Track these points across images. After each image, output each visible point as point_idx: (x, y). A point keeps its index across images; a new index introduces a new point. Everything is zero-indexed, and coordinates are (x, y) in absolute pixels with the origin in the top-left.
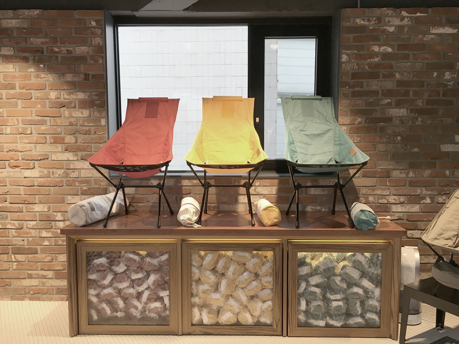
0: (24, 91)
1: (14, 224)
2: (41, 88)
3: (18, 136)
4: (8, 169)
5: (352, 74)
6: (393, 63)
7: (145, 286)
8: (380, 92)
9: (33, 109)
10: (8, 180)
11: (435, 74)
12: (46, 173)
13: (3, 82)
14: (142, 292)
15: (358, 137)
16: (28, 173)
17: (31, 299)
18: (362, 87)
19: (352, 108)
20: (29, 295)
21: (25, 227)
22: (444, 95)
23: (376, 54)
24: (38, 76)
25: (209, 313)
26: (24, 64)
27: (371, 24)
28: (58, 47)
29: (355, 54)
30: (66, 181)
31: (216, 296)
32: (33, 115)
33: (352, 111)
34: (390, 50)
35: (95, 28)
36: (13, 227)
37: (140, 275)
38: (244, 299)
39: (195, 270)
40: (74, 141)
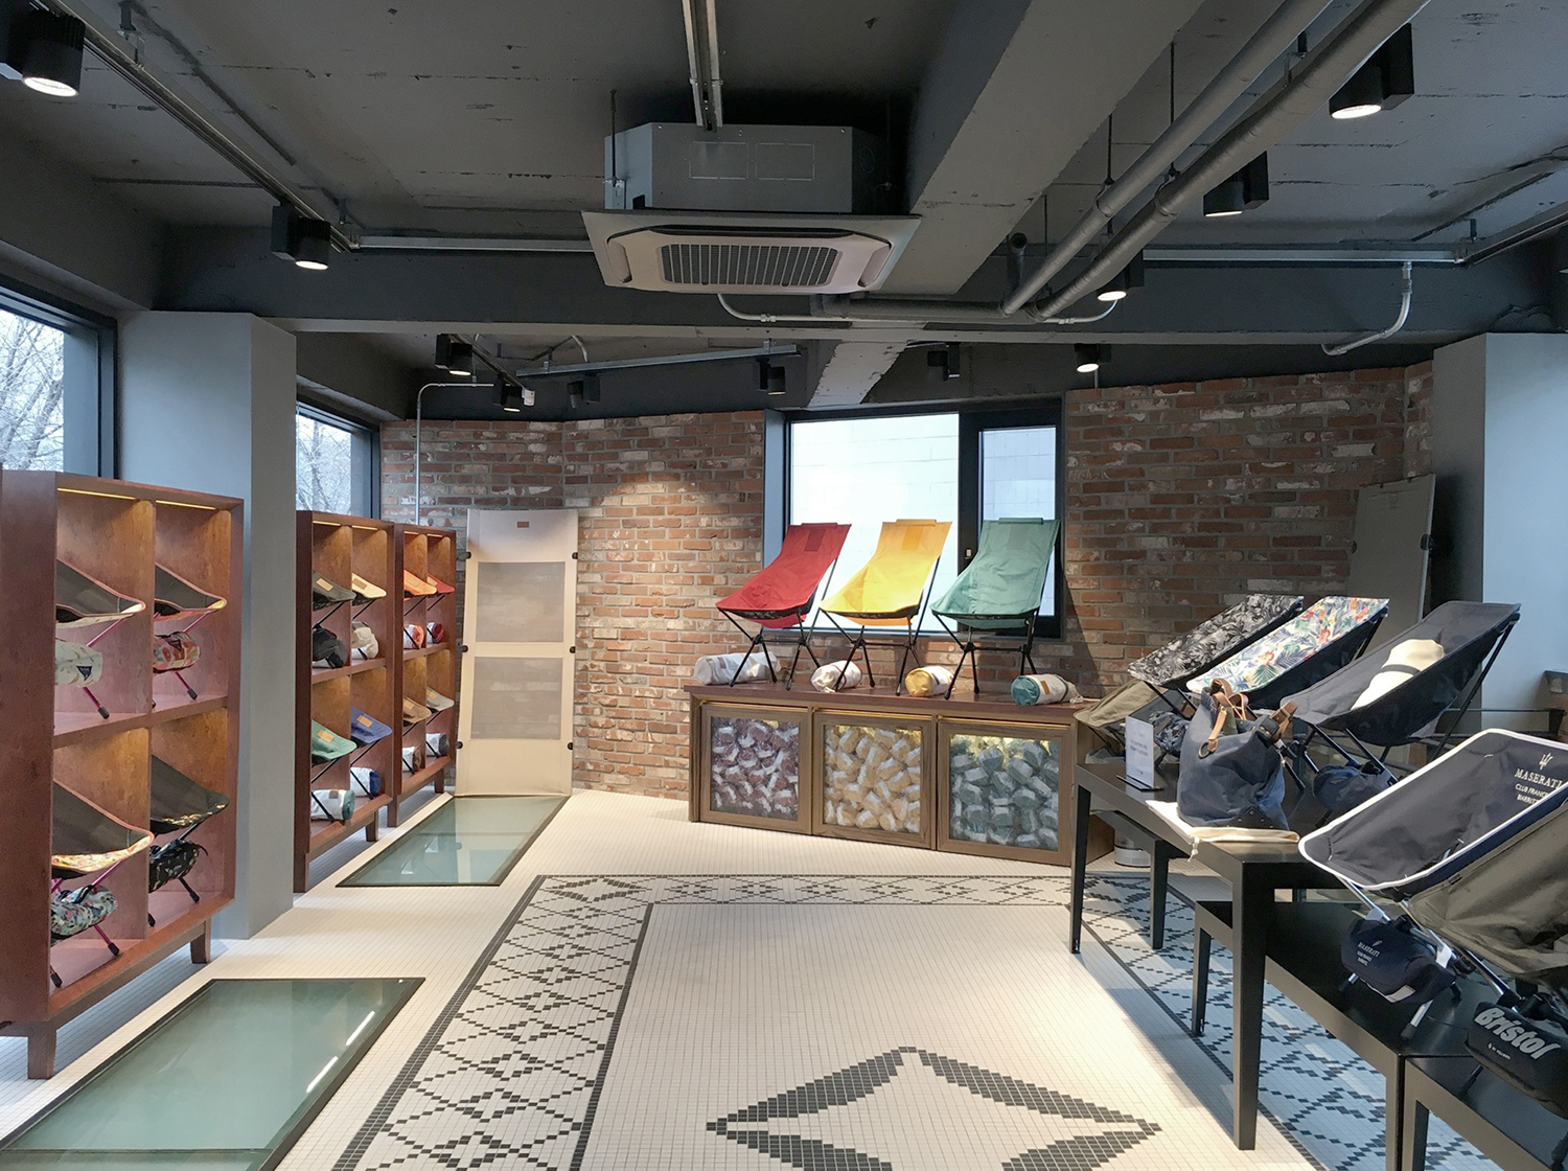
0: (673, 517)
1: (652, 691)
2: (691, 512)
3: (664, 575)
4: (651, 618)
5: (1085, 485)
6: (1144, 467)
7: (773, 768)
8: (1126, 512)
9: (682, 540)
10: (649, 632)
11: (1210, 483)
12: (691, 624)
13: (651, 505)
14: (770, 775)
15: (1094, 580)
16: (671, 624)
17: (666, 796)
18: (1099, 504)
19: (1084, 536)
20: (664, 791)
21: (664, 697)
22: (1226, 514)
23: (1117, 456)
24: (688, 498)
25: (845, 810)
26: (675, 483)
27: (1110, 412)
28: (712, 460)
29: (1088, 456)
30: (713, 636)
31: (854, 788)
32: (681, 547)
33: (1085, 540)
34: (1139, 448)
35: (754, 433)
36: (652, 695)
37: (769, 753)
38: (887, 794)
39: (830, 751)
40: (724, 582)
